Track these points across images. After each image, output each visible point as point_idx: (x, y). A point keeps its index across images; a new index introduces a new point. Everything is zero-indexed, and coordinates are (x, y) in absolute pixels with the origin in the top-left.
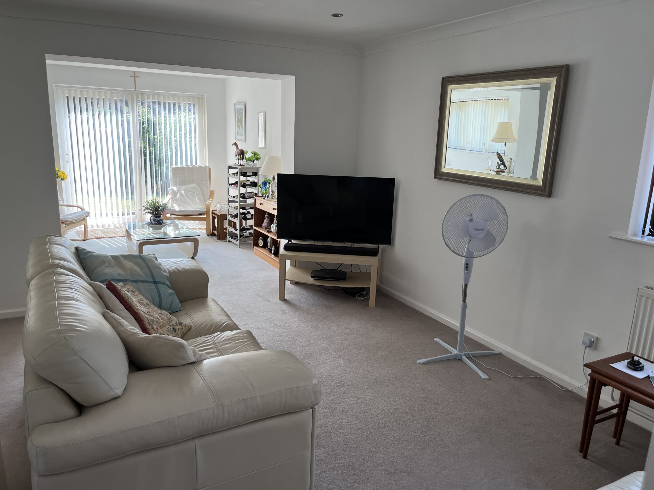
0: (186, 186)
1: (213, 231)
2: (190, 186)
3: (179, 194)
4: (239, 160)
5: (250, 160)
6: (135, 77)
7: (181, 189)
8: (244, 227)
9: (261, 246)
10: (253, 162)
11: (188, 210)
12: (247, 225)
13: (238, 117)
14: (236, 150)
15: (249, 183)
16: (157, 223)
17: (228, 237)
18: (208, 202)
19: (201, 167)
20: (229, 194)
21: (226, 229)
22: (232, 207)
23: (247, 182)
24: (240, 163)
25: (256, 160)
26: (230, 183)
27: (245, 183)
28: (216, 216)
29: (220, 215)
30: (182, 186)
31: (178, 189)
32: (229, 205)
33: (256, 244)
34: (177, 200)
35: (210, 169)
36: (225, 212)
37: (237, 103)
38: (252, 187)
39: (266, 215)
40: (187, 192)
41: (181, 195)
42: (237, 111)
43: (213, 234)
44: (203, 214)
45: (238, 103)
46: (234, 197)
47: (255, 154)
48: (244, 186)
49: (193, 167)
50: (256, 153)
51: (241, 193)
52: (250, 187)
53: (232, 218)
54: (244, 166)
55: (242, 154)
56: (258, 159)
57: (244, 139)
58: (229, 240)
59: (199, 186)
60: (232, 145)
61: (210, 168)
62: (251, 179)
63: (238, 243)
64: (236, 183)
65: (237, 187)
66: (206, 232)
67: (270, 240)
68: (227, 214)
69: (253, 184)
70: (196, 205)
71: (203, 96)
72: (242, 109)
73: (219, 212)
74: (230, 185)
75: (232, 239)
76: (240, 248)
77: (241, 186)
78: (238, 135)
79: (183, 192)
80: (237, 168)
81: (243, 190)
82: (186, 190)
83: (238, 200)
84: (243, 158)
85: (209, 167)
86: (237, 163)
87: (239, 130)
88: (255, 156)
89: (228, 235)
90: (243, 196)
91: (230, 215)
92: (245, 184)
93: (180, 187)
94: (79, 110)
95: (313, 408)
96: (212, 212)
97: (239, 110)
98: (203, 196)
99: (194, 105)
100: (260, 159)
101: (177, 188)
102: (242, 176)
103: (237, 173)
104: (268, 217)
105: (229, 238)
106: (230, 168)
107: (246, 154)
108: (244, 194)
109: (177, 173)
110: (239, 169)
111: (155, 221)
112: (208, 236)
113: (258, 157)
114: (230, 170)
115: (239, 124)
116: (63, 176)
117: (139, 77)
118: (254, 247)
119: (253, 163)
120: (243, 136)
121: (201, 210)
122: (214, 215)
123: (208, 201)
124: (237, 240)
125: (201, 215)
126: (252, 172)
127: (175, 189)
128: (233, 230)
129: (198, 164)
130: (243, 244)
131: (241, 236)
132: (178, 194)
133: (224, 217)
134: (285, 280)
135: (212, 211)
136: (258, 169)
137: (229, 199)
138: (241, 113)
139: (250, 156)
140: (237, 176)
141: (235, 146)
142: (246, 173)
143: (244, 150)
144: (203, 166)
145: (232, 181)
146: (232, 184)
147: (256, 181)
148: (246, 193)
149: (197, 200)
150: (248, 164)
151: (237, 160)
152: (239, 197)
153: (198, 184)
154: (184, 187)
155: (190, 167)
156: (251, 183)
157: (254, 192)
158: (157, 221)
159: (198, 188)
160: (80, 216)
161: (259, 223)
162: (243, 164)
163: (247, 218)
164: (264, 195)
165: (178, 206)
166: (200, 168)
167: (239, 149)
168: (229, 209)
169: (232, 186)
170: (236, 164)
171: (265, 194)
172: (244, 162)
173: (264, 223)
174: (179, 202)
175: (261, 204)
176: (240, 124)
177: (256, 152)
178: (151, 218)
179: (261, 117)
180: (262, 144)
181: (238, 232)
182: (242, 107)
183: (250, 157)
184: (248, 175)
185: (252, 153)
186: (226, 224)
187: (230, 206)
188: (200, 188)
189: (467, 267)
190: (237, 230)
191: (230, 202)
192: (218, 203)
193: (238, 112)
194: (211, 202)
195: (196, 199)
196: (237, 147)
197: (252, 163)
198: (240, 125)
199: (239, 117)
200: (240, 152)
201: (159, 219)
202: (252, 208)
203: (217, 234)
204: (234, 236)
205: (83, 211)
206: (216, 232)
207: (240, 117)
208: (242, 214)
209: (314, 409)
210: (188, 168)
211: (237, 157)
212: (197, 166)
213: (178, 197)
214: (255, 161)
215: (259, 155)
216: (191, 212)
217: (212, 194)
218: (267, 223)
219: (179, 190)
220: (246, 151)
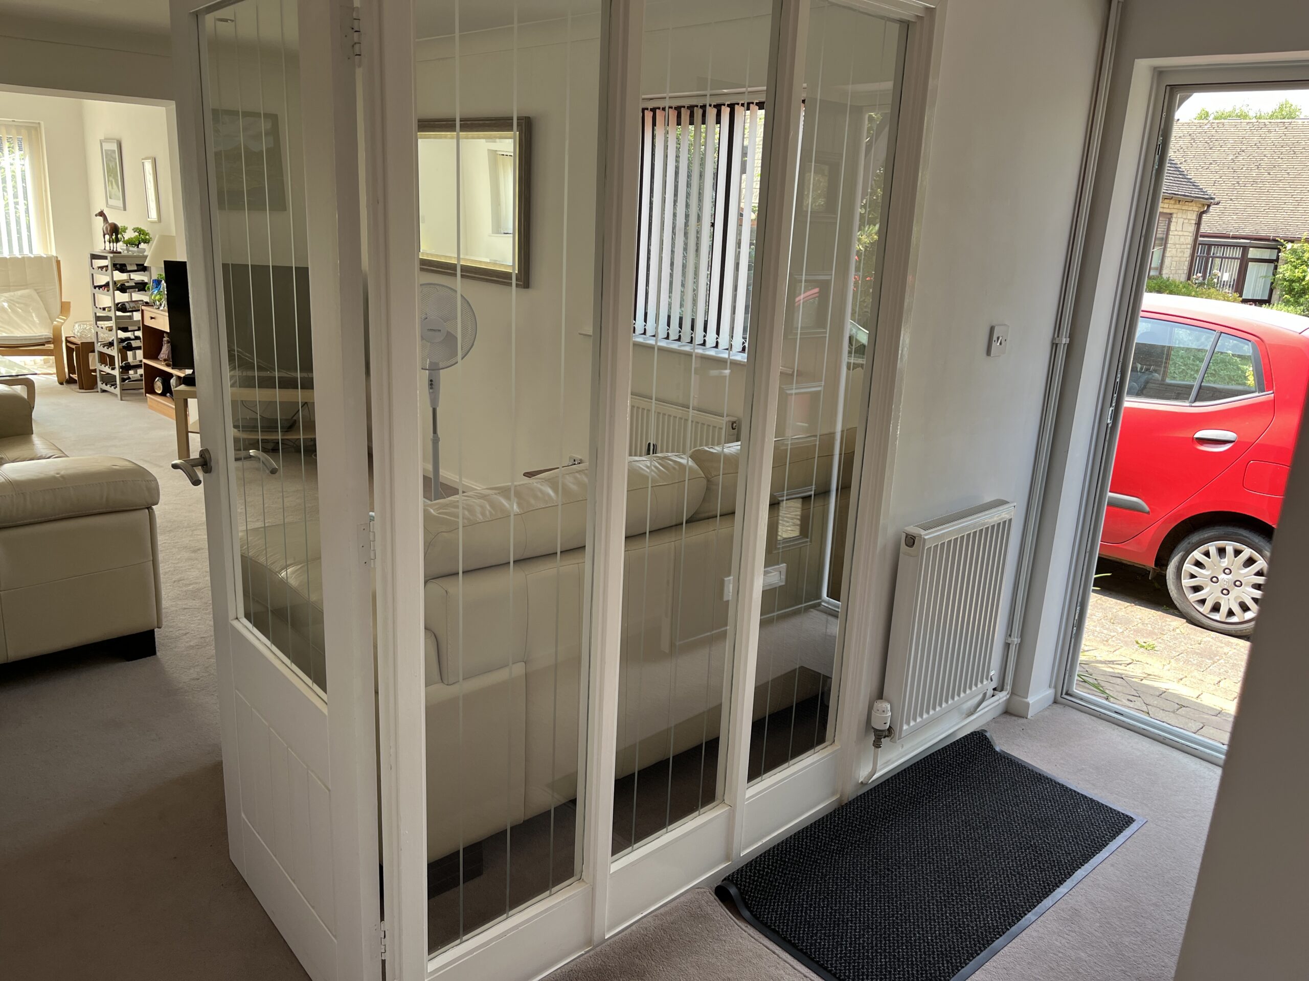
0: (12, 294)
1: (71, 375)
2: (20, 293)
4: (110, 242)
5: (130, 243)
7: (1, 300)
8: (129, 363)
9: (160, 392)
10: (138, 246)
11: (17, 337)
13: (108, 166)
15: (132, 284)
17: (99, 383)
18: (58, 321)
19: (41, 257)
20: (95, 305)
21: (95, 371)
22: (102, 328)
23: (128, 282)
24: (112, 249)
25: (142, 244)
30: (3, 294)
32: (96, 324)
33: (151, 390)
35: (58, 262)
36: (90, 338)
38: (138, 291)
39: (165, 339)
40: (14, 305)
41: (2, 309)
42: (107, 154)
44: (48, 342)
45: (107, 140)
46: (104, 309)
47: (140, 231)
48: (123, 289)
51: (116, 302)
52: (135, 291)
53: (104, 347)
55: (114, 231)
56: (146, 241)
57: (122, 206)
58: (101, 389)
59: (38, 293)
60: (96, 215)
61: (59, 259)
62: (138, 277)
63: (117, 391)
64: (107, 285)
65: (108, 291)
66: (56, 379)
69: (142, 286)
71: (37, 125)
72: (115, 151)
73: (80, 337)
74: (95, 287)
75: (106, 385)
76: (121, 400)
77: (117, 290)
78: (110, 198)
81: (121, 297)
82: (11, 300)
83: (112, 314)
84: (117, 240)
85: (57, 257)
86: (108, 248)
87: (112, 188)
88: (142, 238)
90: (122, 307)
91: (99, 343)
92: (123, 286)
95: (149, 508)
96: (66, 340)
98: (47, 311)
100: (150, 241)
103: (107, 266)
104: (168, 342)
105: (101, 385)
106: (94, 257)
108: (124, 304)
110: (109, 258)
112: (61, 384)
113: (147, 237)
114: (93, 260)
118: (147, 395)
120: (120, 200)
121: (42, 335)
122: (69, 344)
124: (116, 387)
125: (43, 345)
126: (137, 265)
128: (107, 369)
129: (35, 252)
130: (126, 394)
131: (123, 380)
134: (187, 432)
136: (147, 258)
138: (113, 159)
140: (106, 271)
142: (124, 265)
147: (146, 281)
148: (127, 302)
149: (35, 319)
150: (128, 250)
151: (107, 243)
152: (113, 308)
153: (36, 290)
154: (7, 295)
155: (18, 258)
156: (136, 283)
159: (36, 297)
161: (152, 352)
163: (133, 346)
166: (39, 259)
167: (110, 222)
168: (97, 333)
169: (99, 289)
170: (105, 249)
171: (159, 301)
173: (162, 352)
175: (152, 318)
177: (143, 228)
179: (148, 166)
180: (153, 215)
181: (116, 372)
182: (114, 147)
183: (132, 238)
184: (128, 269)
185: (135, 230)
186: (94, 362)
187: (98, 327)
188: (40, 297)
190: (113, 369)
191: (98, 319)
192: (76, 323)
194: (63, 321)
195: (32, 317)
196: (105, 219)
197: (135, 249)
198: (113, 180)
199: (111, 166)
200: (111, 228)
202: (139, 329)
203: (77, 379)
204: (109, 380)
206: (75, 376)
208: (122, 340)
209: (151, 510)
210: (14, 260)
212: (32, 256)
215: (147, 234)
216: (21, 339)
217: (65, 308)
218: (167, 352)
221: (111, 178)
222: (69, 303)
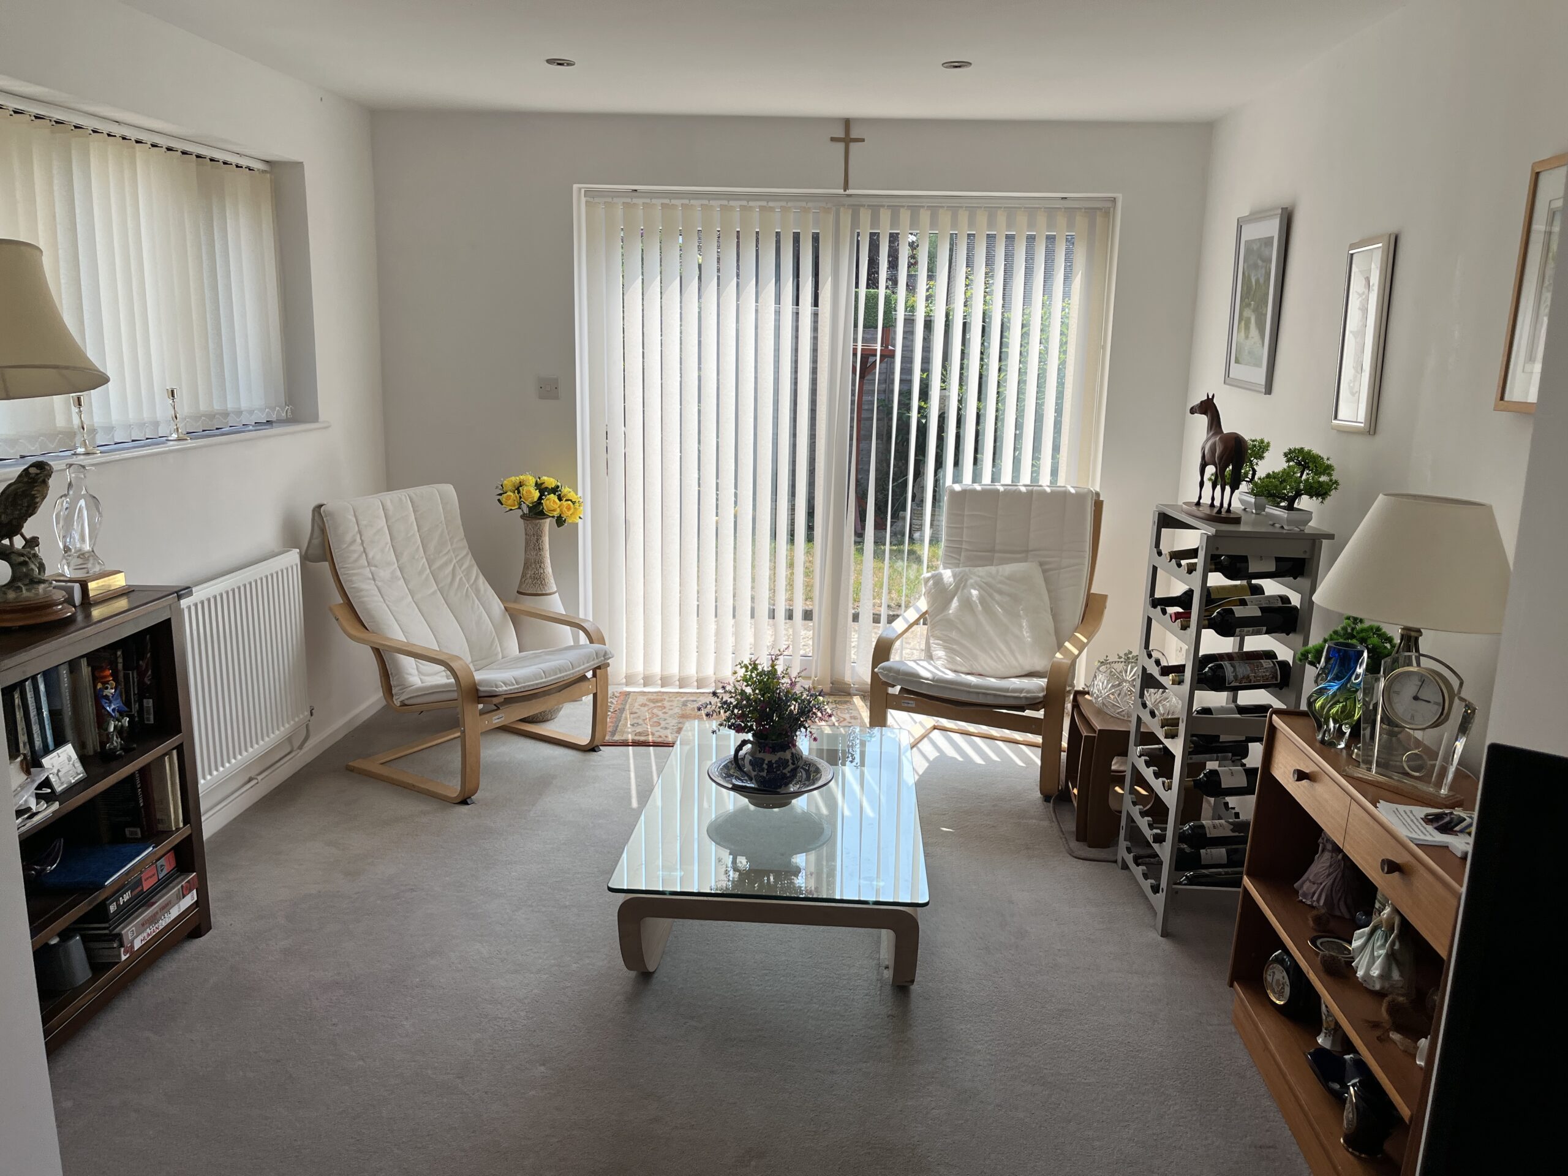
1: (1069, 788)
4: (1215, 485)
5: (1272, 492)
6: (847, 140)
9: (1277, 1004)
10: (1292, 501)
13: (1246, 280)
15: (1252, 611)
17: (1123, 844)
19: (1065, 494)
20: (1146, 650)
22: (1153, 713)
23: (1243, 603)
27: (1231, 612)
28: (1085, 731)
29: (1105, 728)
31: (958, 579)
33: (1250, 976)
34: (949, 624)
35: (1098, 505)
36: (1124, 719)
37: (1251, 214)
38: (1268, 630)
40: (991, 596)
42: (1248, 251)
43: (1064, 802)
44: (1034, 706)
45: (1257, 216)
46: (1167, 668)
47: (1306, 462)
48: (1225, 624)
49: (1036, 492)
50: (1314, 458)
51: (1202, 652)
52: (1257, 633)
53: (1148, 764)
54: (1237, 521)
55: (1233, 456)
56: (1319, 491)
57: (1263, 380)
58: (1123, 862)
59: (1044, 571)
60: (1193, 411)
61: (1104, 500)
63: (1158, 901)
64: (1187, 600)
65: (1185, 621)
66: (1038, 781)
68: (1128, 737)
69: (1279, 618)
72: (1273, 237)
73: (1106, 712)
74: (1155, 605)
75: (1137, 862)
76: (1163, 932)
77: (1210, 626)
80: (1195, 527)
81: (1216, 644)
82: (987, 584)
83: (1182, 691)
84: (1236, 481)
85: (1098, 494)
87: (1247, 337)
88: (1307, 474)
90: (1212, 676)
91: (1140, 747)
92: (1229, 614)
93: (967, 569)
96: (1076, 702)
97: (1255, 247)
98: (1054, 619)
100: (1333, 492)
101: (954, 576)
102: (1218, 571)
105: (1124, 853)
106: (1166, 521)
107: (1261, 458)
108: (1221, 666)
110: (1204, 530)
111: (756, 763)
112: (1047, 798)
113: (1324, 477)
114: (1163, 530)
116: (558, 510)
117: (863, 140)
119: (1290, 508)
120: (1260, 365)
122: (1078, 722)
124: (1158, 886)
125: (1023, 706)
127: (947, 575)
128: (1144, 826)
129: (1061, 481)
130: (1179, 925)
133: (1115, 744)
135: (1076, 698)
137: (1144, 670)
139: (1279, 472)
140: (1191, 565)
144: (1073, 491)
146: (1168, 603)
147: (1295, 601)
148: (1229, 657)
149: (1026, 634)
150: (1259, 511)
152: (1189, 672)
153: (1041, 564)
156: (1262, 609)
157: (1280, 658)
159: (1039, 580)
162: (1236, 510)
163: (1224, 782)
164: (1330, 726)
166: (1060, 498)
168: (1139, 717)
169: (1164, 612)
170: (1198, 504)
171: (1335, 722)
172: (1240, 499)
174: (954, 635)
175: (1298, 776)
176: (1255, 310)
177: (1316, 451)
178: (742, 753)
179: (1368, 263)
180: (1352, 412)
181: (1165, 849)
183: (1274, 478)
184: (1252, 567)
187: (1145, 705)
190: (1160, 834)
192: (1102, 667)
193: (1251, 255)
194: (1077, 652)
195: (1021, 627)
196: (1215, 422)
197: (1281, 511)
198: (1252, 317)
199: (1252, 280)
200: (1226, 446)
201: (774, 758)
203: (1077, 806)
204: (1145, 857)
206: (1076, 796)
207: (1257, 281)
210: (1012, 495)
212: (1049, 491)
214: (1305, 503)
217: (1092, 610)
219: (961, 582)
220: (1262, 441)
221: (1248, 313)
222: (1105, 597)
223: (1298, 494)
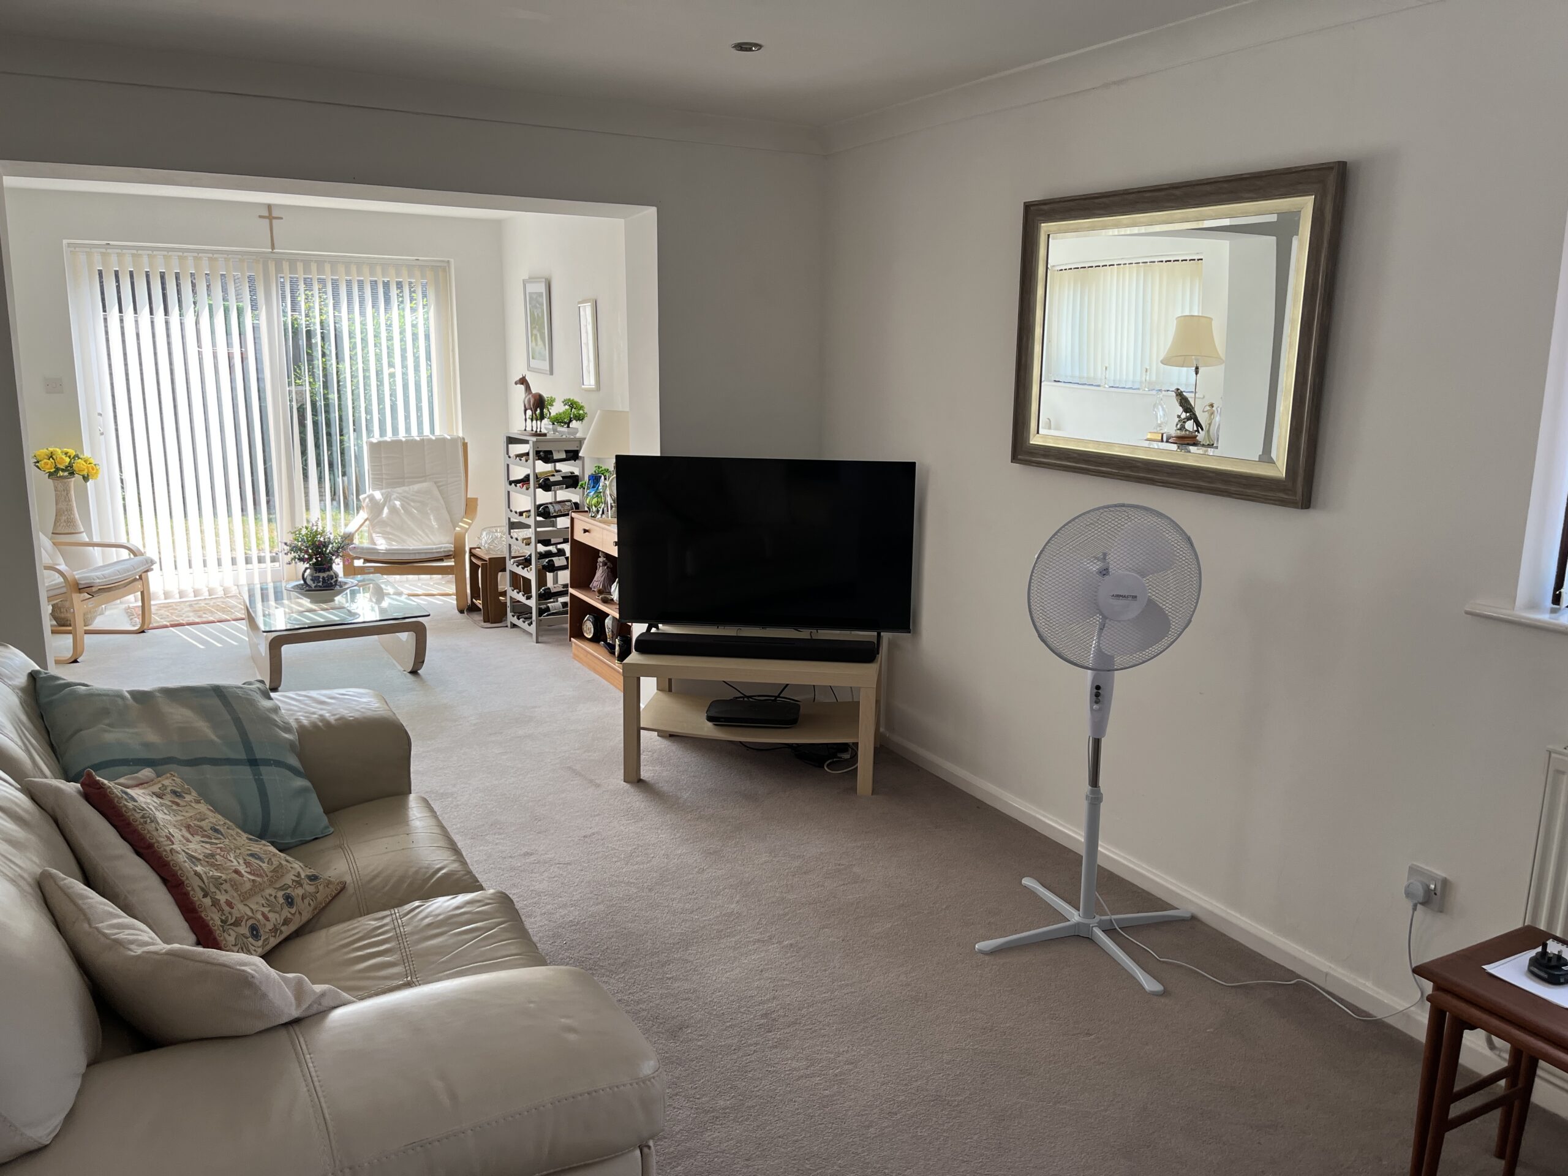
0: (406, 488)
1: (474, 600)
2: (416, 487)
3: (388, 508)
4: (532, 420)
5: (558, 420)
6: (271, 218)
7: (393, 497)
8: (549, 589)
9: (590, 637)
10: (568, 425)
11: (409, 550)
12: (557, 582)
13: (532, 314)
14: (526, 397)
15: (558, 478)
16: (320, 584)
17: (509, 614)
18: (461, 527)
19: (444, 439)
20: (509, 507)
21: (504, 594)
22: (517, 539)
23: (554, 475)
24: (535, 429)
25: (574, 421)
26: (512, 479)
27: (549, 479)
28: (479, 563)
29: (490, 559)
30: (395, 490)
31: (385, 496)
32: (510, 534)
33: (577, 632)
34: (384, 523)
35: (465, 445)
36: (501, 551)
37: (530, 278)
38: (567, 488)
39: (601, 560)
40: (409, 504)
41: (393, 510)
42: (531, 298)
43: (472, 609)
44: (448, 557)
45: (532, 279)
46: (521, 514)
47: (572, 404)
48: (546, 485)
49: (423, 440)
50: (576, 403)
51: (538, 503)
52: (561, 489)
53: (518, 566)
54: (545, 435)
55: (539, 405)
56: (579, 418)
57: (548, 368)
58: (511, 623)
59: (438, 487)
60: (516, 383)
61: (466, 441)
62: (566, 468)
63: (533, 629)
64: (527, 478)
65: (527, 489)
66: (455, 602)
67: (611, 622)
68: (505, 558)
69: (570, 481)
70: (431, 537)
71: (445, 264)
72: (542, 293)
73: (488, 551)
74: (511, 483)
75: (519, 619)
76: (537, 642)
77: (539, 487)
78: (533, 358)
79: (398, 503)
80: (526, 442)
81: (544, 497)
82: (404, 497)
83: (531, 521)
84: (542, 417)
85: (464, 439)
86: (529, 429)
87: (537, 345)
88: (575, 413)
89: (509, 610)
90: (544, 512)
91: (512, 560)
92: (547, 482)
93: (389, 490)
94: (130, 305)
95: (643, 1147)
96: (470, 552)
97: (534, 296)
98: (449, 512)
99: (424, 286)
100: (586, 418)
101: (382, 495)
102: (540, 462)
103: (527, 454)
104: (605, 564)
105: (511, 618)
106: (511, 440)
107: (552, 405)
108: (547, 507)
109: (383, 456)
110: (531, 442)
111: (314, 579)
112: (461, 612)
113: (581, 412)
114: (510, 446)
115: (535, 332)
116: (86, 470)
117: (281, 218)
118: (572, 639)
119: (568, 427)
120: (545, 360)
121: (441, 548)
122: (474, 560)
123: (460, 524)
124: (531, 623)
125: (441, 560)
126: (567, 452)
127: (378, 495)
128: (520, 597)
129: (438, 432)
130: (544, 633)
131: (541, 612)
132: (386, 508)
133: (499, 564)
134: (639, 729)
135: (471, 549)
136: (580, 441)
137: (509, 519)
138: (540, 304)
139: (561, 411)
140: (527, 461)
141: (522, 387)
142: (550, 452)
143: (545, 395)
144: (449, 437)
145: (519, 473)
146: (516, 482)
147: (577, 473)
148: (551, 503)
149: (434, 523)
150: (555, 431)
151: (529, 421)
152: (532, 513)
153: (436, 483)
154: (399, 490)
155: (416, 441)
156: (563, 477)
157: (574, 501)
158: (321, 580)
159: (436, 492)
160: (128, 572)
161: (582, 580)
162: (544, 431)
163: (556, 565)
164: (594, 509)
165: (385, 538)
166: (442, 441)
167: (534, 391)
168: (510, 545)
169: (516, 486)
170: (525, 430)
171: (595, 506)
172: (545, 426)
173: (595, 579)
174: (388, 529)
175: (585, 531)
176: (539, 330)
177: (576, 400)
178: (306, 574)
179: (587, 312)
180: (590, 381)
181: (532, 603)
182: (541, 288)
183: (560, 414)
184: (555, 458)
185: (565, 402)
186: (504, 582)
187: (512, 538)
188: (440, 491)
189: (1097, 695)
190: (529, 598)
191: (513, 526)
192: (483, 530)
193: (532, 300)
194: (467, 527)
195: (430, 519)
196: (528, 388)
197: (564, 429)
198: (538, 335)
199: (536, 314)
200: (535, 400)
201: (325, 575)
202: (565, 541)
203: (481, 606)
204: (523, 612)
205: (139, 558)
206: (479, 603)
207: (538, 314)
208: (542, 556)
209: (646, 1150)
210: (411, 444)
211: (529, 412)
212: (434, 438)
213: (384, 516)
214: (574, 424)
215: (582, 408)
216: (415, 553)
217: (471, 506)
218: (603, 578)
219: (387, 498)
220: (552, 397)
222: (476, 500)
223: (571, 421)
